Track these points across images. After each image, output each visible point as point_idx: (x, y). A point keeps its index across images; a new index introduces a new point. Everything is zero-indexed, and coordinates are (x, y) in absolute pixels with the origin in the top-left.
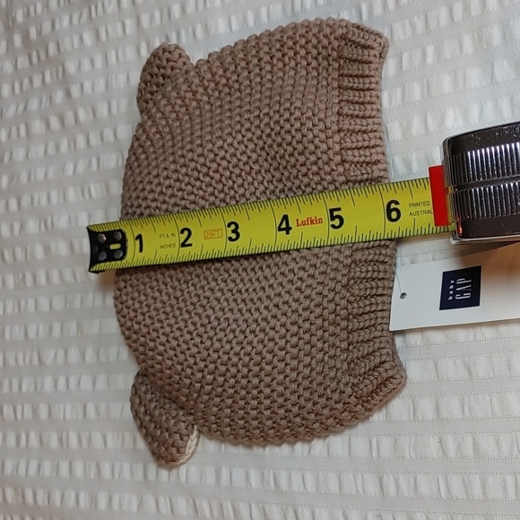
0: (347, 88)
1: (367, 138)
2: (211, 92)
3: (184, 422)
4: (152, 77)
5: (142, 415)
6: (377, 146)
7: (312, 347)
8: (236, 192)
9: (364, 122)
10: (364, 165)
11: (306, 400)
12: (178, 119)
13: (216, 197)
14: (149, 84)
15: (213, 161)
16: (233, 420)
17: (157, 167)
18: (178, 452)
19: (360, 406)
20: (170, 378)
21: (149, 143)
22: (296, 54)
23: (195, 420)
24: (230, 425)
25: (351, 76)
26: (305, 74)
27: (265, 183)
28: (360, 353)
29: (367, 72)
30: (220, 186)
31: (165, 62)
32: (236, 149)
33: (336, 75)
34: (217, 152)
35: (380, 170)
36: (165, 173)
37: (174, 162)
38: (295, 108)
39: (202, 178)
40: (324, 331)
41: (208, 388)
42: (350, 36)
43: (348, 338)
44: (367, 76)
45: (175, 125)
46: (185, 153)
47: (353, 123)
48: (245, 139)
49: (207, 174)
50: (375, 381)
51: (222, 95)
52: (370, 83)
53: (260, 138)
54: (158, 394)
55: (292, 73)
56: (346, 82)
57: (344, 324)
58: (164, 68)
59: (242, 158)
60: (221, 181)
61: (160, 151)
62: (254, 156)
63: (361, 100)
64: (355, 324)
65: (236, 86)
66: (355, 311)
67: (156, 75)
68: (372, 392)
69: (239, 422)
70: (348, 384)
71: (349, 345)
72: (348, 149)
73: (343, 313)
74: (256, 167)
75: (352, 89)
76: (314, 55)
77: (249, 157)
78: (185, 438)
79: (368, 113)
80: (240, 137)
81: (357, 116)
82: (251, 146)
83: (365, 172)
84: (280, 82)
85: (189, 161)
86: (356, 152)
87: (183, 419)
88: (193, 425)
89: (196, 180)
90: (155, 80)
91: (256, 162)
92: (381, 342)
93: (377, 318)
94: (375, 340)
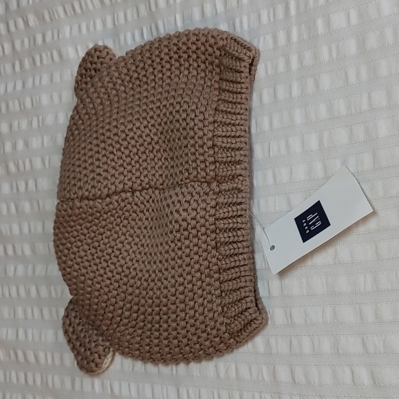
0: (224, 91)
1: (234, 130)
2: (126, 84)
3: (102, 346)
4: (86, 70)
5: (70, 334)
6: (242, 136)
7: (194, 294)
8: (140, 165)
9: (234, 117)
10: (230, 150)
11: (192, 335)
12: (101, 104)
13: (125, 168)
14: (84, 76)
15: (125, 139)
16: (141, 346)
17: (85, 141)
18: (96, 366)
19: (232, 340)
20: (96, 311)
21: (81, 122)
22: (189, 57)
23: (111, 344)
24: (139, 350)
25: (228, 81)
26: (196, 74)
27: (163, 160)
28: (231, 300)
29: (239, 80)
30: (128, 160)
31: (96, 58)
32: (143, 132)
33: (217, 78)
34: (128, 133)
35: (241, 155)
36: (90, 146)
37: (97, 138)
38: (184, 102)
39: (115, 152)
40: (202, 282)
41: (126, 321)
42: (228, 49)
43: (221, 287)
44: (239, 83)
45: (99, 108)
46: (105, 131)
47: (226, 117)
48: (150, 125)
49: (120, 150)
50: (243, 322)
51: (135, 86)
52: (241, 88)
53: (160, 125)
54: (84, 320)
55: (186, 72)
56: (224, 85)
57: (216, 276)
58: (95, 63)
59: (147, 139)
60: (129, 156)
61: (88, 129)
62: (156, 138)
63: (234, 101)
64: (224, 276)
65: (145, 79)
66: (224, 266)
67: (90, 69)
68: (241, 329)
69: (146, 347)
70: (223, 323)
71: (222, 292)
72: (219, 136)
73: (215, 268)
74: (157, 147)
75: (228, 91)
76: (203, 60)
77: (152, 139)
78: (103, 358)
79: (237, 111)
80: (145, 123)
81: (230, 112)
82: (154, 130)
83: (229, 155)
84: (177, 79)
85: (107, 138)
86: (225, 140)
87: (102, 343)
88: (109, 348)
89: (110, 153)
90: (89, 73)
91: (157, 143)
92: (246, 292)
93: (241, 272)
94: (241, 289)
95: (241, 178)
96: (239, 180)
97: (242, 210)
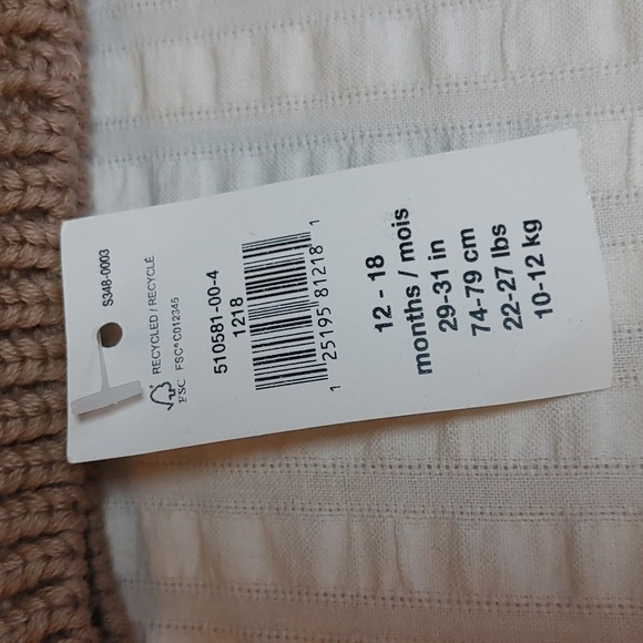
92: (48, 558)
93: (28, 467)
94: (26, 548)
95: (47, 50)
96: (35, 54)
97: (46, 185)
